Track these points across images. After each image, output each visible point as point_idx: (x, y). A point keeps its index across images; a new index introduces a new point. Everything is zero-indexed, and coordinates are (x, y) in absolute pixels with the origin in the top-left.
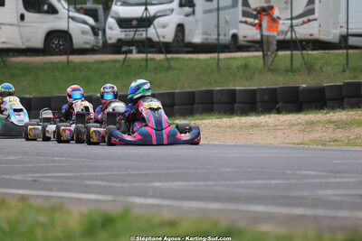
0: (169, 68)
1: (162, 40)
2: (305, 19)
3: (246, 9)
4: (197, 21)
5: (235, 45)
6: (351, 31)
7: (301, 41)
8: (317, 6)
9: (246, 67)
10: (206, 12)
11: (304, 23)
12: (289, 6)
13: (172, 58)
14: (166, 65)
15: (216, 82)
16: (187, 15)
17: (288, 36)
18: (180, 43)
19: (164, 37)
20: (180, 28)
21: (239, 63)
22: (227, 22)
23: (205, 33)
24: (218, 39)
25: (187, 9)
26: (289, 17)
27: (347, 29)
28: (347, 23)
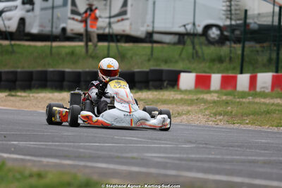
0: (13, 52)
1: (8, 30)
2: (120, 18)
3: (74, 8)
4: (35, 16)
5: (64, 36)
6: (156, 29)
7: (117, 35)
8: (129, 8)
9: (72, 53)
10: (43, 9)
11: (118, 21)
12: (108, 8)
13: (15, 45)
14: (10, 49)
15: (49, 64)
16: (28, 11)
17: (107, 31)
18: (21, 33)
19: (9, 27)
20: (22, 21)
21: (67, 50)
22: (58, 18)
23: (41, 26)
24: (52, 31)
25: (28, 7)
26: (108, 15)
27: (153, 27)
28: (153, 22)
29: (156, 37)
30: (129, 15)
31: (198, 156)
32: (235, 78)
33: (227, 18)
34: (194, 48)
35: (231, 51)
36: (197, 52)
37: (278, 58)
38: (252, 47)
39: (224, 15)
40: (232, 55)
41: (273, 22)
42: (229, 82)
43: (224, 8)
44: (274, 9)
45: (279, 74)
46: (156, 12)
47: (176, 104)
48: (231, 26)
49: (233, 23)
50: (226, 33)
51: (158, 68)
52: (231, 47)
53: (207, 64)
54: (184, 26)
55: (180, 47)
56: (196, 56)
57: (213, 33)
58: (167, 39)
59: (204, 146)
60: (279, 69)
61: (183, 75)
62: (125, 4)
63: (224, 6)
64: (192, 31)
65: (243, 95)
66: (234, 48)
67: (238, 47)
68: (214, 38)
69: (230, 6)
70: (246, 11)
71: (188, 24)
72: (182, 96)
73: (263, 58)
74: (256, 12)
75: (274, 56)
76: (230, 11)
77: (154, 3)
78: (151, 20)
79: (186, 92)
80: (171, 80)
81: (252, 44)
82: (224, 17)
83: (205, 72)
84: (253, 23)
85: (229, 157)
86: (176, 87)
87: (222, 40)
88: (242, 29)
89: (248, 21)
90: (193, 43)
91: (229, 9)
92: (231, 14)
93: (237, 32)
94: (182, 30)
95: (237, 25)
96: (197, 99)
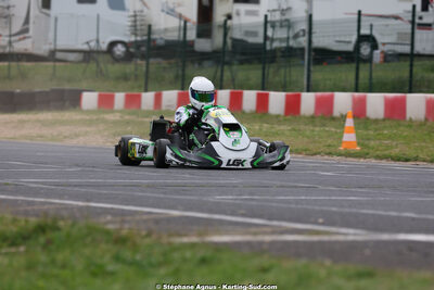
2: (21, 36)
6: (58, 48)
7: (17, 54)
8: (31, 26)
11: (20, 40)
12: (8, 26)
17: (7, 50)
26: (7, 33)
27: (55, 45)
28: (55, 40)
29: (59, 55)
30: (31, 33)
32: (139, 97)
33: (132, 34)
34: (98, 65)
35: (136, 70)
36: (101, 71)
37: (183, 75)
38: (158, 63)
39: (129, 30)
40: (138, 73)
41: (179, 37)
42: (133, 101)
43: (129, 24)
44: (180, 23)
48: (136, 42)
49: (139, 38)
50: (132, 50)
51: (61, 88)
52: (136, 64)
53: (112, 83)
54: (88, 43)
55: (84, 65)
56: (101, 75)
57: (119, 50)
58: (72, 57)
60: (185, 86)
61: (86, 95)
62: (27, 21)
63: (129, 22)
64: (95, 49)
65: (148, 114)
66: (140, 65)
67: (144, 63)
68: (119, 55)
69: (135, 21)
70: (150, 26)
71: (91, 41)
73: (170, 75)
74: (162, 27)
75: (180, 72)
76: (135, 26)
77: (56, 19)
78: (53, 38)
79: (89, 112)
80: (73, 100)
81: (159, 60)
82: (128, 33)
83: (108, 91)
84: (159, 38)
87: (129, 57)
88: (147, 45)
89: (153, 37)
91: (134, 24)
92: (136, 30)
93: (143, 49)
94: (85, 47)
95: (142, 41)
96: (97, 120)
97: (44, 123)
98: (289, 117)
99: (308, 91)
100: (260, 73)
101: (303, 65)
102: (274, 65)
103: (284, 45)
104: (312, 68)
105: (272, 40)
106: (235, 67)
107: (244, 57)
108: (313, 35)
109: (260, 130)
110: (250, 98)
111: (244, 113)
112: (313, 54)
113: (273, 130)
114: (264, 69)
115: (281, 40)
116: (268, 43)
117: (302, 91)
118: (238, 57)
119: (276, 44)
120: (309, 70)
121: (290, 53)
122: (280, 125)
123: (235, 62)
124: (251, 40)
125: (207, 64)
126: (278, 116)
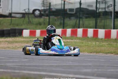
8: (1, 3)
27: (12, 11)
28: (12, 9)
29: (13, 15)
30: (1, 6)
31: (29, 64)
33: (43, 6)
34: (29, 19)
35: (44, 20)
36: (30, 21)
37: (64, 23)
38: (53, 18)
39: (41, 5)
40: (45, 22)
41: (62, 7)
42: (43, 33)
43: (41, 2)
44: (62, 2)
45: (65, 29)
46: (13, 5)
47: (21, 43)
49: (45, 8)
50: (42, 13)
51: (14, 28)
52: (44, 18)
53: (35, 26)
54: (25, 10)
55: (23, 19)
56: (30, 23)
57: (37, 13)
58: (18, 16)
59: (32, 60)
60: (65, 27)
61: (24, 31)
63: (41, 1)
64: (28, 12)
66: (46, 19)
67: (47, 18)
68: (37, 15)
69: (44, 1)
70: (50, 3)
71: (26, 9)
72: (24, 39)
73: (58, 23)
74: (55, 3)
75: (62, 22)
76: (44, 3)
77: (12, 1)
78: (11, 8)
79: (26, 38)
80: (19, 33)
81: (53, 17)
82: (41, 6)
83: (34, 29)
84: (53, 8)
85: (42, 64)
86: (21, 36)
87: (41, 16)
88: (49, 11)
89: (51, 7)
90: (28, 17)
91: (43, 2)
92: (44, 5)
93: (47, 12)
94: (24, 12)
95: (47, 9)
96: (30, 41)
97: (9, 42)
98: (106, 39)
99: (114, 29)
100: (94, 22)
101: (111, 18)
102: (100, 18)
103: (104, 10)
104: (115, 20)
105: (99, 8)
106: (84, 20)
107: (87, 16)
108: (116, 6)
109: (96, 44)
110: (90, 32)
111: (88, 38)
112: (115, 14)
113: (101, 45)
114: (96, 20)
115: (102, 8)
116: (97, 10)
117: (112, 29)
118: (85, 15)
119: (100, 10)
120: (114, 21)
121: (106, 14)
122: (103, 42)
123: (84, 17)
124: (90, 8)
125: (73, 18)
126: (102, 39)
